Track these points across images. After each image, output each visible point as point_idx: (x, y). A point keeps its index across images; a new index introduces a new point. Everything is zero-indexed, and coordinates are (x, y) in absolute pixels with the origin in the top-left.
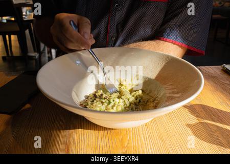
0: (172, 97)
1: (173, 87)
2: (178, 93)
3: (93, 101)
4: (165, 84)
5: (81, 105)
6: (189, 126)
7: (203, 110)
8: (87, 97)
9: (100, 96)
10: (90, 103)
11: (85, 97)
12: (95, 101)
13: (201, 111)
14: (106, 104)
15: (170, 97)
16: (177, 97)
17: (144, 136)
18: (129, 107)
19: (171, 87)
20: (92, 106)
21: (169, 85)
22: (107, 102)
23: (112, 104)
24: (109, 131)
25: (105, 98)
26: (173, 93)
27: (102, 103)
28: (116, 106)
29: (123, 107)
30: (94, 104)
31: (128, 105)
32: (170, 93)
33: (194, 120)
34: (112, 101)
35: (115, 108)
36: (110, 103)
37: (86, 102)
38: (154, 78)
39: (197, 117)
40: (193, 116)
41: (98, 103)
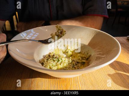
0: (99, 57)
1: (100, 50)
2: (103, 55)
3: (48, 59)
4: (94, 48)
5: (40, 62)
6: (109, 75)
7: (117, 64)
8: (44, 57)
9: (52, 56)
10: (46, 60)
11: (43, 56)
12: (49, 60)
13: (117, 65)
14: (56, 62)
15: (98, 57)
16: (103, 57)
17: (81, 83)
18: (71, 63)
19: (98, 50)
20: (47, 63)
21: (97, 49)
22: (57, 60)
23: (60, 62)
24: (58, 79)
25: (55, 58)
26: (100, 54)
27: (54, 61)
28: (63, 63)
29: (67, 64)
30: (48, 62)
31: (71, 62)
32: (98, 54)
33: (112, 71)
34: (60, 60)
35: (62, 64)
36: (59, 60)
37: (43, 60)
38: (87, 44)
39: (114, 69)
40: (112, 69)
41: (51, 61)
